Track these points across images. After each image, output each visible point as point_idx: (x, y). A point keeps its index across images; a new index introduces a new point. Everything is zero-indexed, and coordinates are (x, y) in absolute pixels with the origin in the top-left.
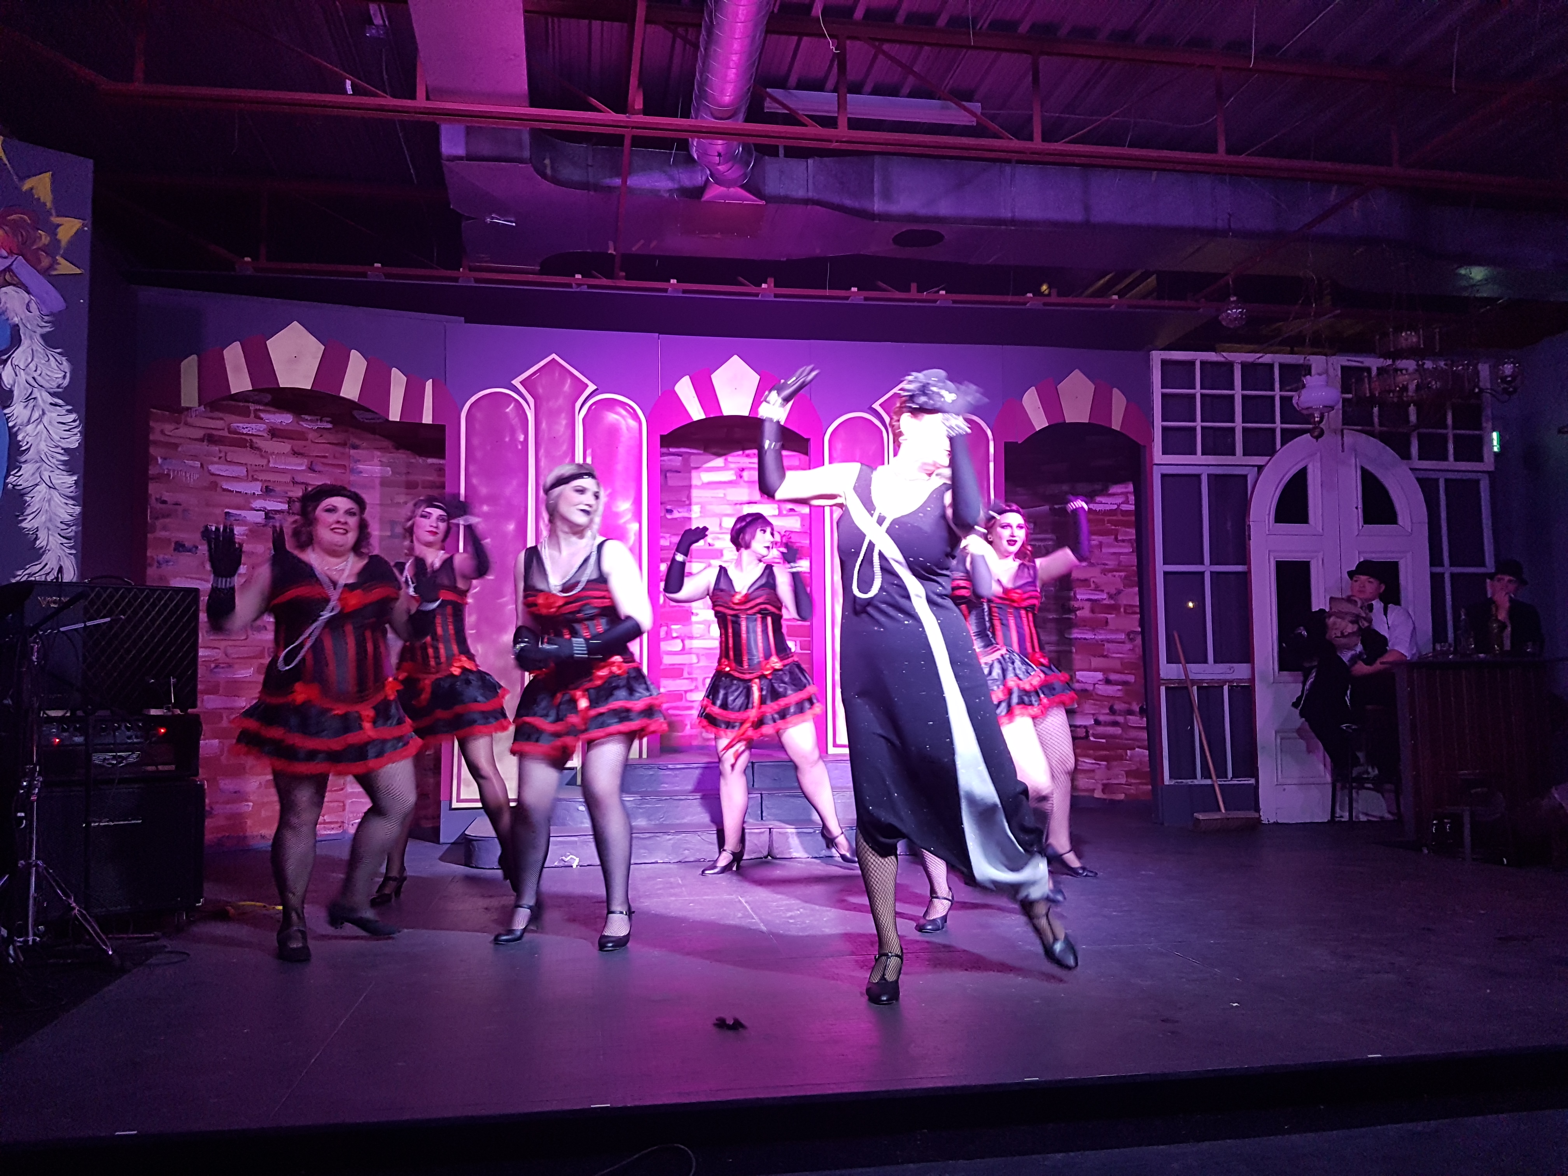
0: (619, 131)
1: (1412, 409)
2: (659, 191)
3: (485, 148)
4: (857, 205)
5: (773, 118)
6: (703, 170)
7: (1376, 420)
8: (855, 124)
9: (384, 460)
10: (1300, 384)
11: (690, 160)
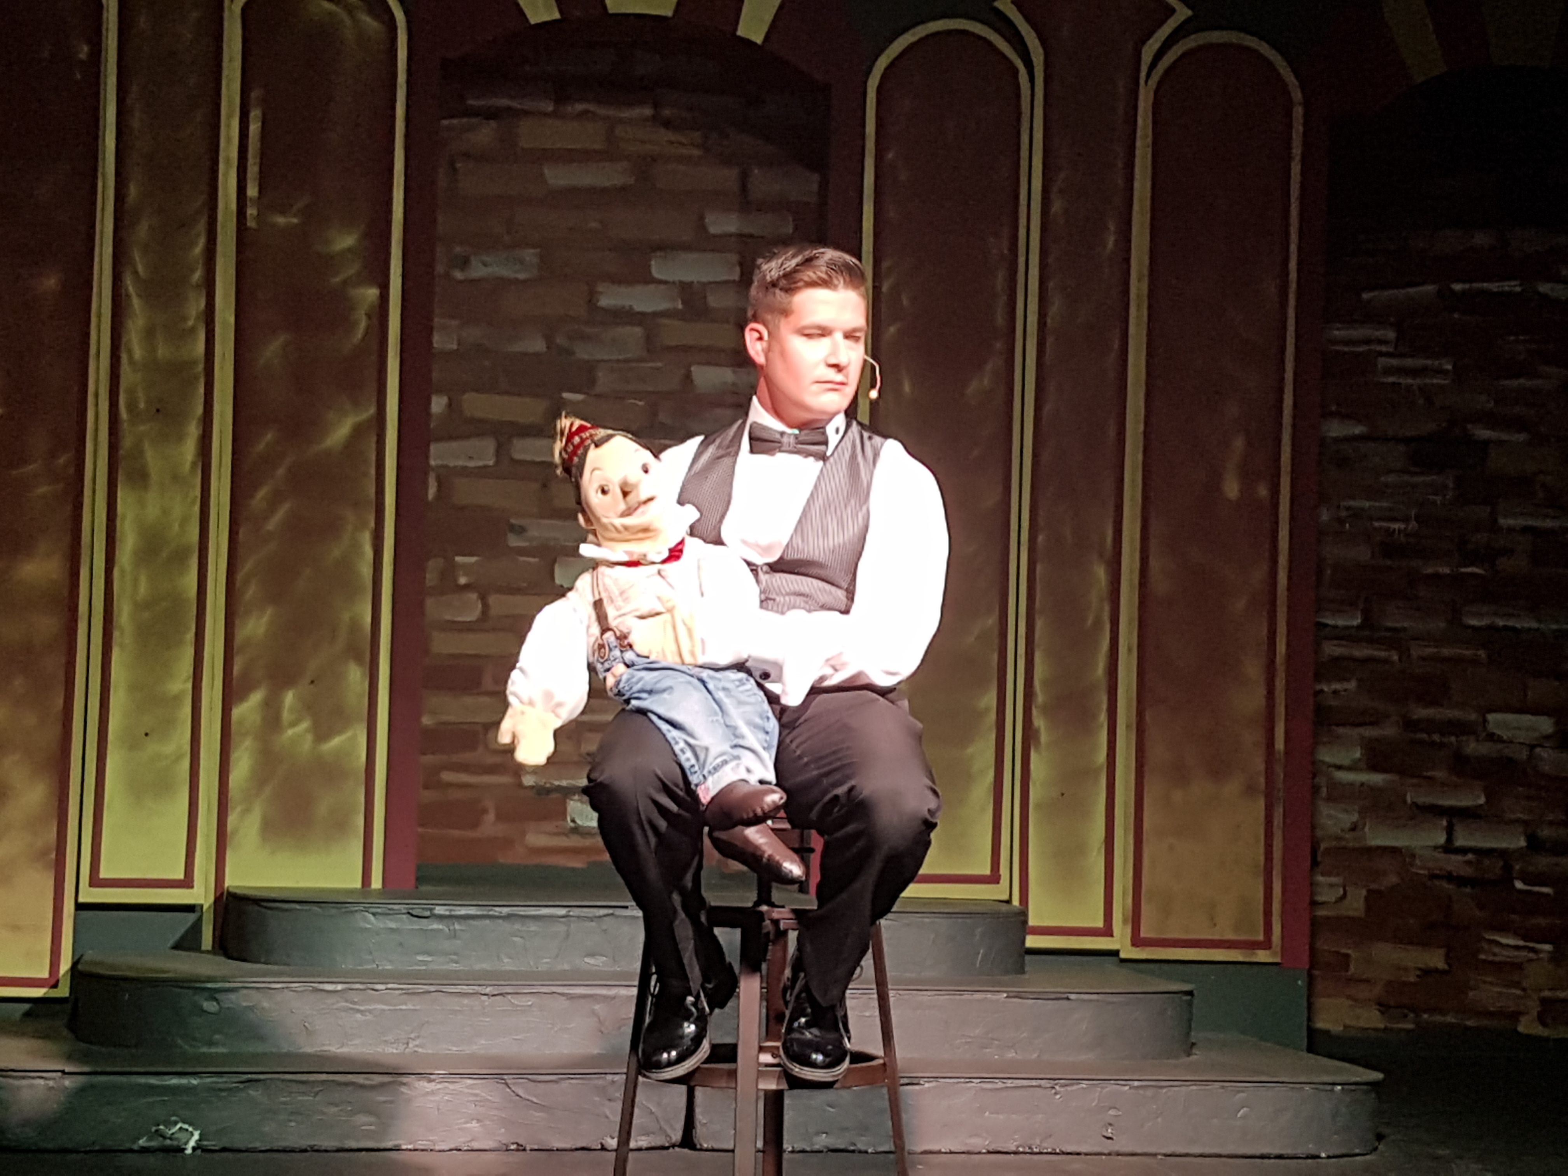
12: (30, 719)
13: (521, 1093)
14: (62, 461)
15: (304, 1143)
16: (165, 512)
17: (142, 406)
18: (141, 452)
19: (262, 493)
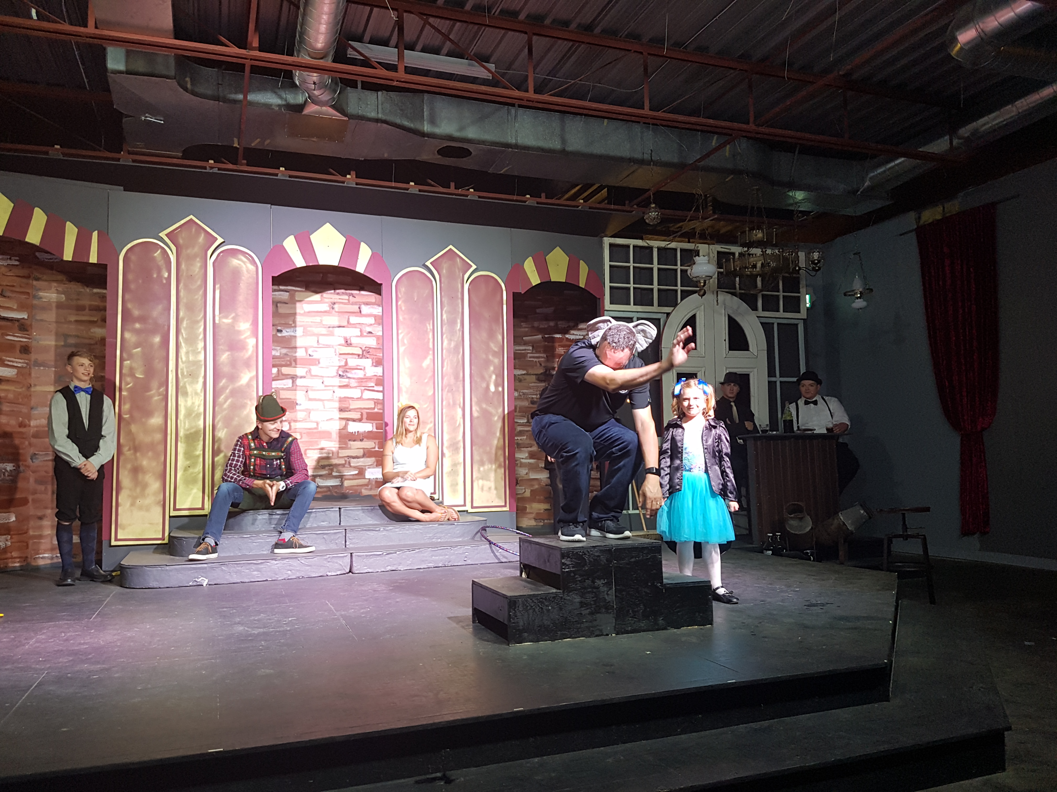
0: (240, 61)
1: (759, 279)
2: (271, 105)
3: (140, 66)
4: (412, 126)
5: (353, 62)
6: (303, 93)
7: (737, 286)
8: (410, 70)
9: (60, 289)
10: (692, 262)
11: (294, 86)
12: (154, 464)
13: (303, 562)
14: (161, 390)
15: (239, 581)
16: (193, 403)
17: (185, 373)
18: (186, 387)
19: (222, 397)
